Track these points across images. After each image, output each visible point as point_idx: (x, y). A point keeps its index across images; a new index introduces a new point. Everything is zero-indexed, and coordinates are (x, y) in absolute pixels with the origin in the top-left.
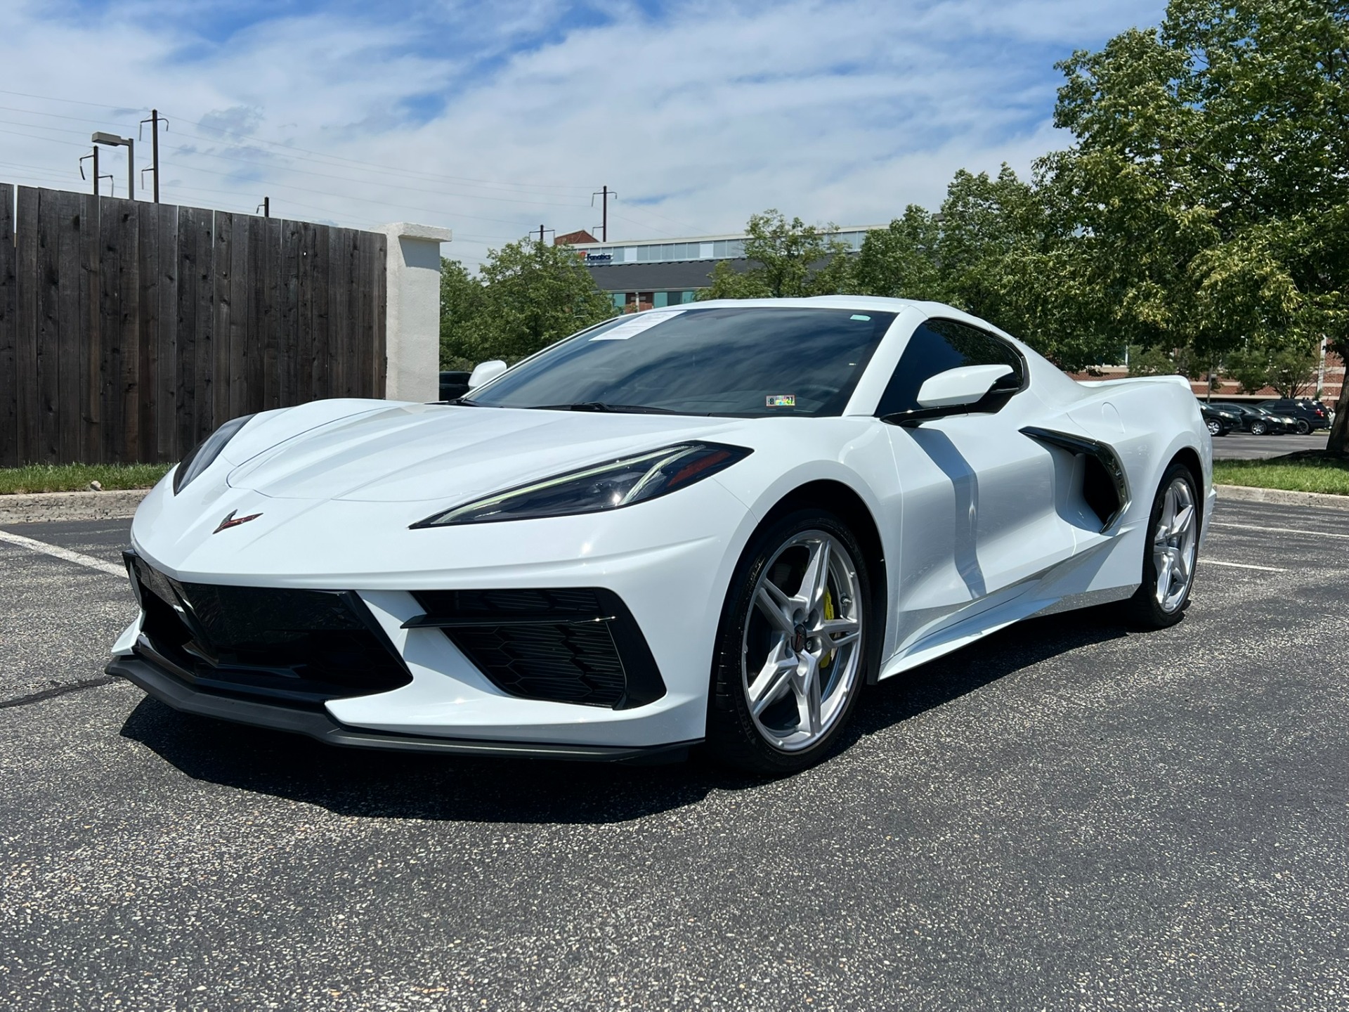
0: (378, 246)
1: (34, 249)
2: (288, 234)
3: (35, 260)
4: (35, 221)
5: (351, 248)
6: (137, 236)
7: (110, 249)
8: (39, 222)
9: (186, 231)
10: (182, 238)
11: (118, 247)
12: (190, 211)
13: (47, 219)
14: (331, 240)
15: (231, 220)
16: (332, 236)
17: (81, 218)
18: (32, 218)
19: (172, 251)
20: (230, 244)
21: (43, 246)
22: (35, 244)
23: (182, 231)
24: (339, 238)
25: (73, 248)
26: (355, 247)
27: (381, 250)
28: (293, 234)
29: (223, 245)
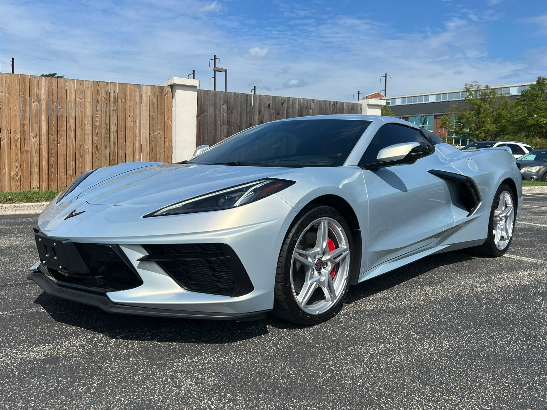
0: (359, 108)
1: (257, 115)
2: (331, 105)
3: (257, 119)
4: (258, 106)
5: (351, 109)
6: (286, 109)
7: (278, 114)
8: (259, 106)
9: (300, 106)
10: (299, 109)
11: (280, 113)
12: (302, 99)
13: (261, 105)
14: (344, 107)
15: (314, 102)
16: (345, 105)
17: (270, 104)
18: (257, 105)
19: (296, 113)
20: (313, 110)
21: (259, 114)
22: (257, 113)
23: (299, 107)
24: (347, 106)
25: (268, 115)
26: (352, 109)
27: (360, 110)
28: (333, 106)
29: (311, 111)
